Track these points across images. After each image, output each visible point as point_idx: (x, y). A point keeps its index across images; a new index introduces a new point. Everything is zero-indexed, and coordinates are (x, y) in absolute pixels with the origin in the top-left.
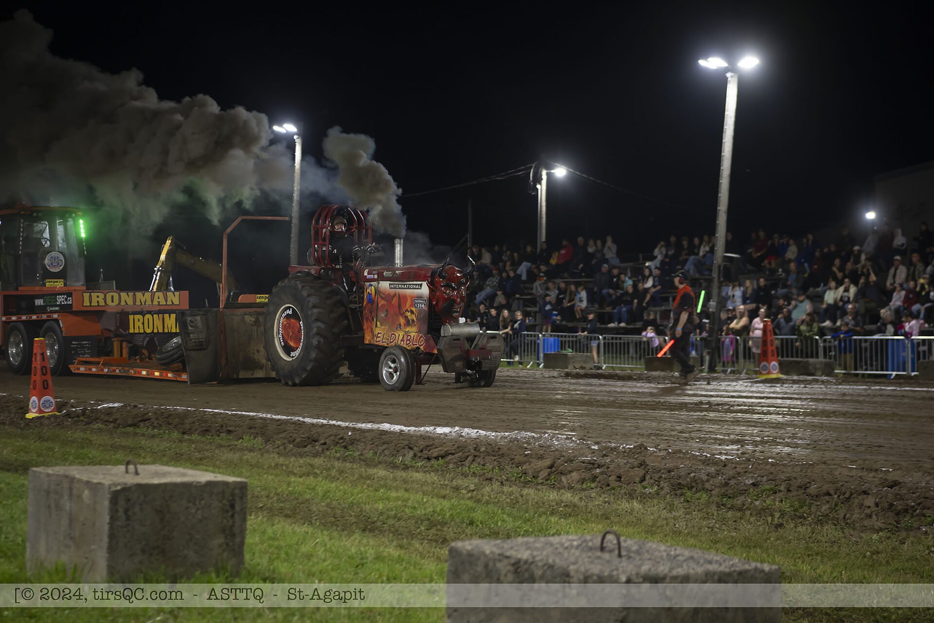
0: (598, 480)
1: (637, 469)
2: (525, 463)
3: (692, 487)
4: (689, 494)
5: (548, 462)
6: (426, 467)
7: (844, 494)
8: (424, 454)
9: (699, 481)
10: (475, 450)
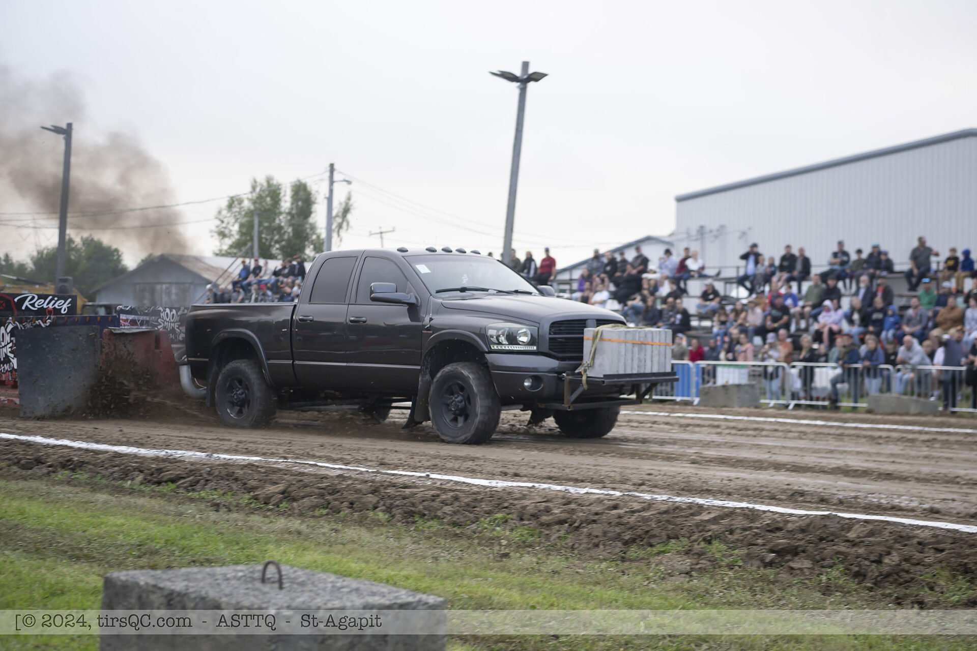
0: (330, 506)
1: (370, 495)
2: (256, 488)
3: (424, 515)
4: (420, 522)
5: (281, 487)
6: (154, 491)
7: (575, 523)
8: (155, 478)
9: (432, 509)
10: (209, 473)
